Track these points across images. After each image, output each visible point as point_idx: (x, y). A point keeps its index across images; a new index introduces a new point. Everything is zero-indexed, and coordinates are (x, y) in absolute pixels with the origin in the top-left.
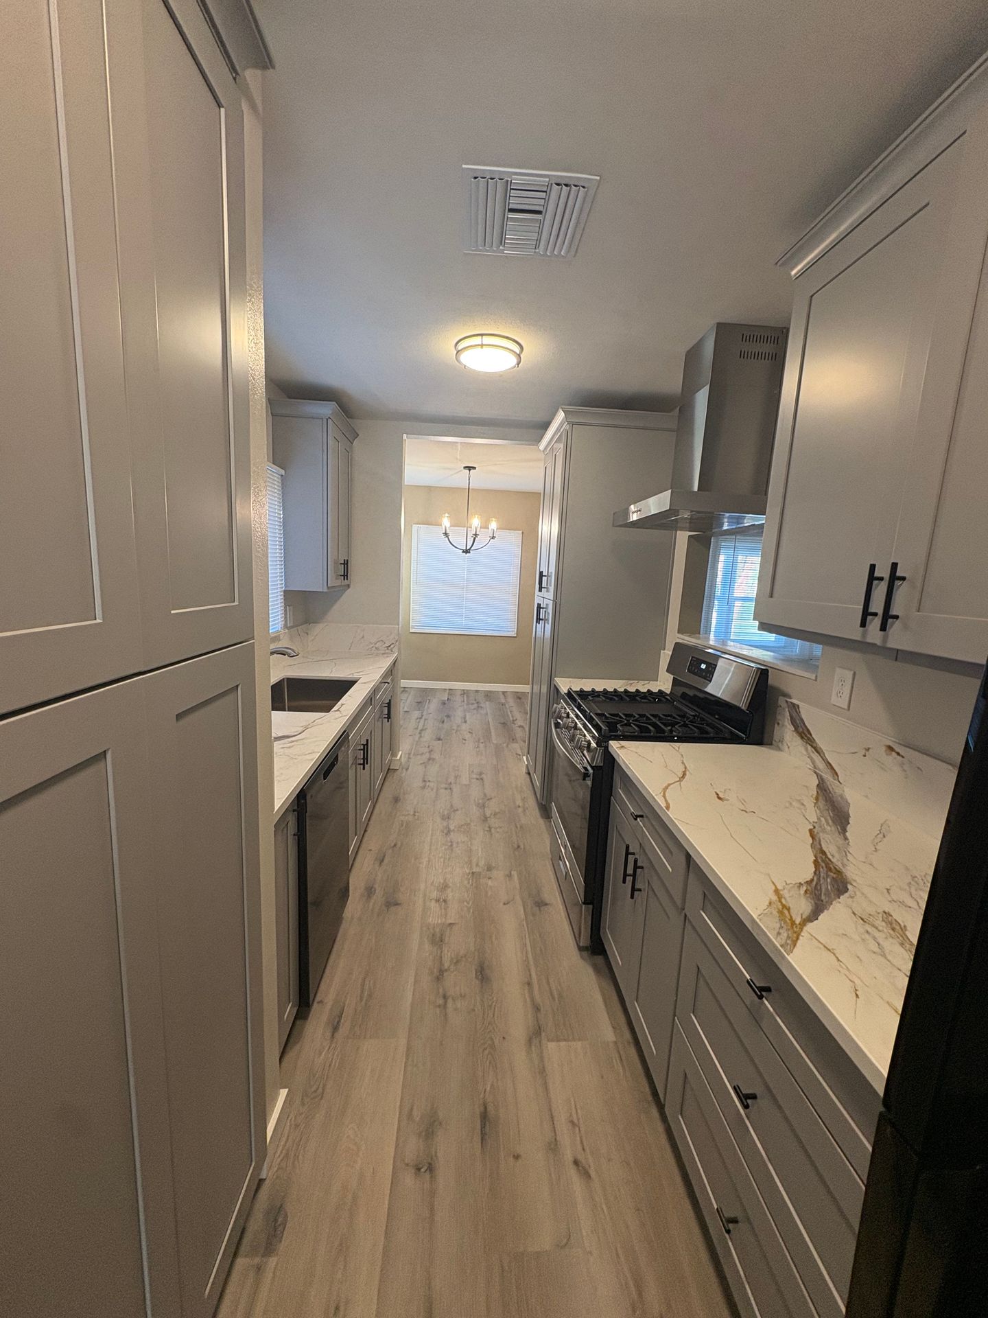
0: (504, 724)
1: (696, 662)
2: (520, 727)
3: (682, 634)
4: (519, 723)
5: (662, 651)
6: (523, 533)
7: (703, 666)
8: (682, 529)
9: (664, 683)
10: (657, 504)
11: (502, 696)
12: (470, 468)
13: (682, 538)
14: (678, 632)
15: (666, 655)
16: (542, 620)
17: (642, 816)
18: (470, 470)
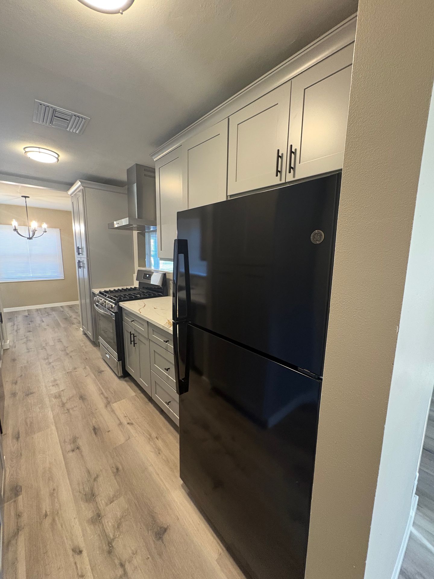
0: (66, 319)
1: (145, 275)
2: (75, 318)
3: (140, 267)
4: (74, 316)
5: (134, 275)
6: (60, 229)
7: (148, 276)
8: (135, 230)
9: (136, 284)
10: (125, 222)
11: (61, 308)
12: (25, 197)
13: (135, 233)
14: (139, 267)
15: (135, 275)
16: (82, 267)
17: (134, 321)
18: (25, 198)
